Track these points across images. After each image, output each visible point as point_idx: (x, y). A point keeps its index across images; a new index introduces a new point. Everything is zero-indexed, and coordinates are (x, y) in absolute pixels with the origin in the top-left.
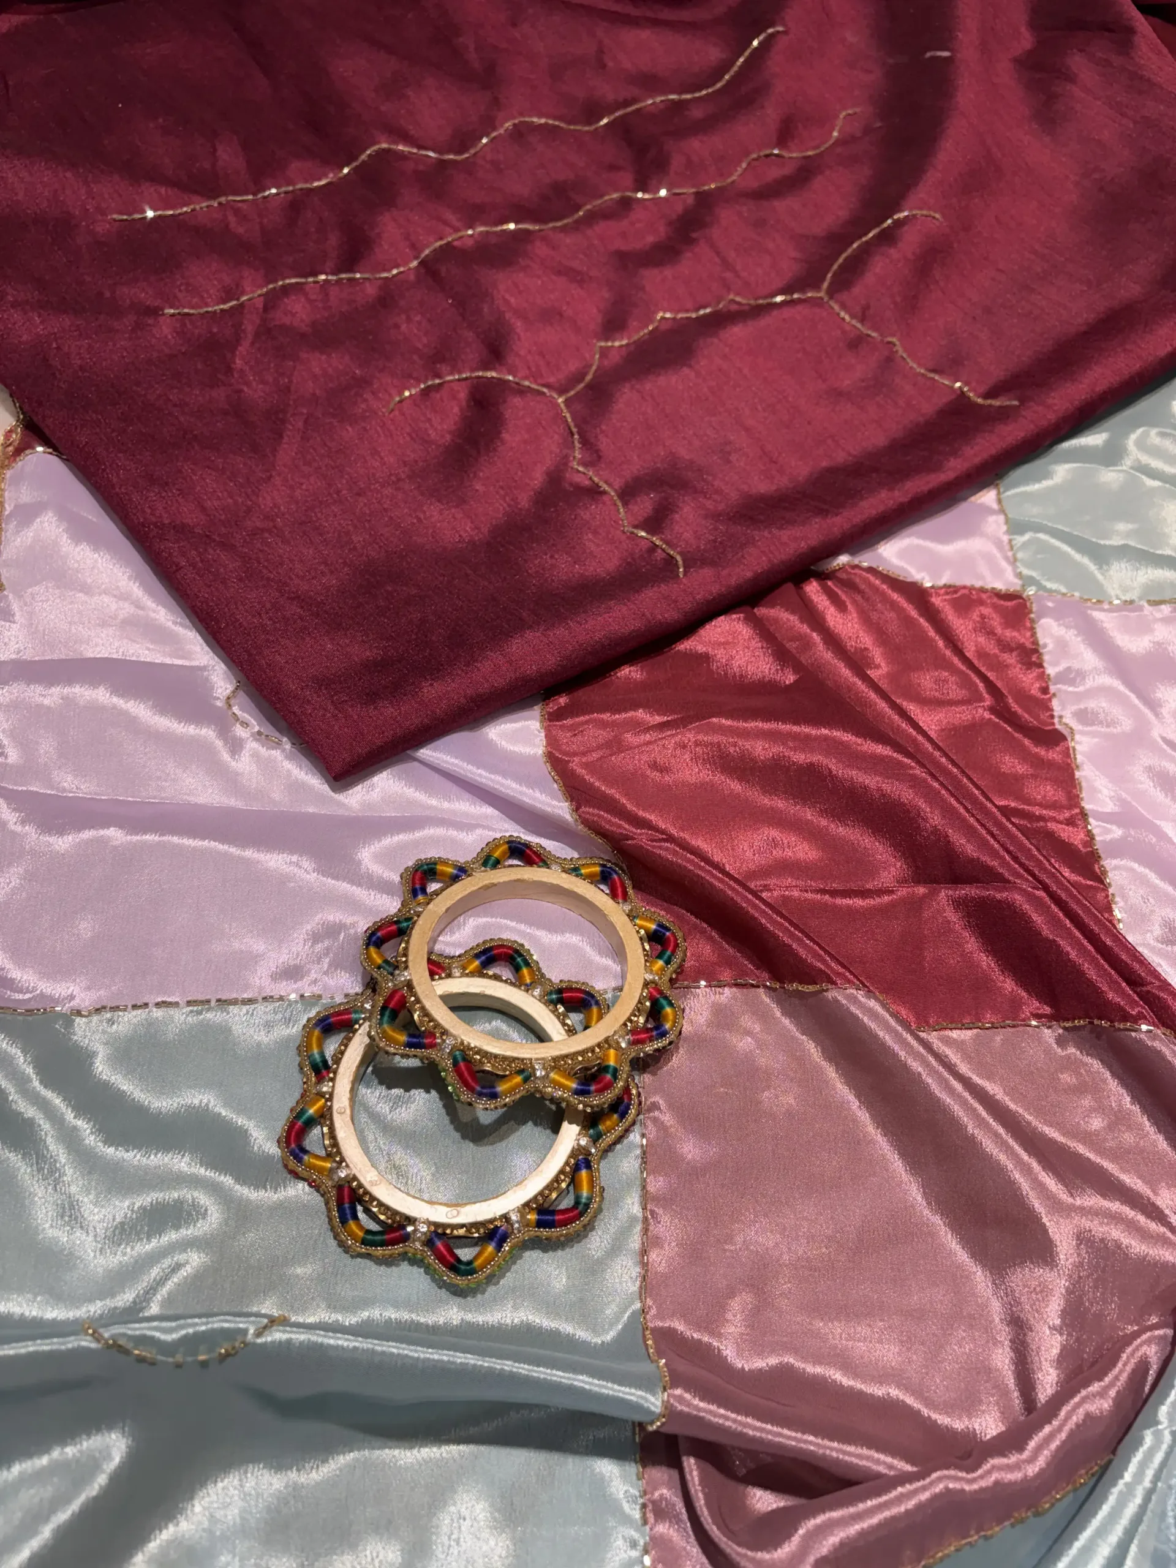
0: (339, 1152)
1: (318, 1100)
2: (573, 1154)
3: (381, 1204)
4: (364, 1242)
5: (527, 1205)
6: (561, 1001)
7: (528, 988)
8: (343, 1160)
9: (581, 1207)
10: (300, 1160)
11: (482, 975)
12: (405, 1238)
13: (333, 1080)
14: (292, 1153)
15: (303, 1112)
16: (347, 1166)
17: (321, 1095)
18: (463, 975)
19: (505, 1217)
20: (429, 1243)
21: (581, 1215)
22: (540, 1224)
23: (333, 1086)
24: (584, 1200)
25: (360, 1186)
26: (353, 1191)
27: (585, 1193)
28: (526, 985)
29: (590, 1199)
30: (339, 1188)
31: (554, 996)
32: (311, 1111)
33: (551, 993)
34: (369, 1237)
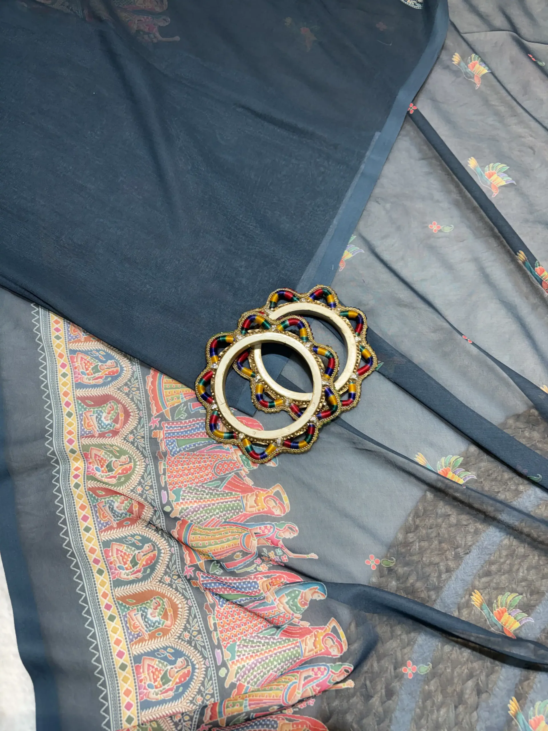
0: (269, 440)
1: (245, 441)
2: (311, 351)
3: (297, 432)
4: (308, 443)
5: (322, 376)
6: (247, 330)
7: (235, 340)
8: (274, 440)
9: (331, 356)
10: (266, 456)
11: (221, 357)
12: (314, 427)
13: (239, 432)
14: (262, 458)
15: (247, 449)
16: (277, 439)
17: (242, 440)
18: (218, 364)
19: (324, 386)
20: (319, 418)
21: (333, 357)
22: (330, 375)
23: (242, 433)
24: (329, 354)
25: (286, 437)
26: (288, 440)
27: (327, 353)
28: (234, 340)
29: (330, 352)
30: (284, 445)
31: (244, 332)
32: (248, 445)
33: (241, 333)
34: (308, 440)
